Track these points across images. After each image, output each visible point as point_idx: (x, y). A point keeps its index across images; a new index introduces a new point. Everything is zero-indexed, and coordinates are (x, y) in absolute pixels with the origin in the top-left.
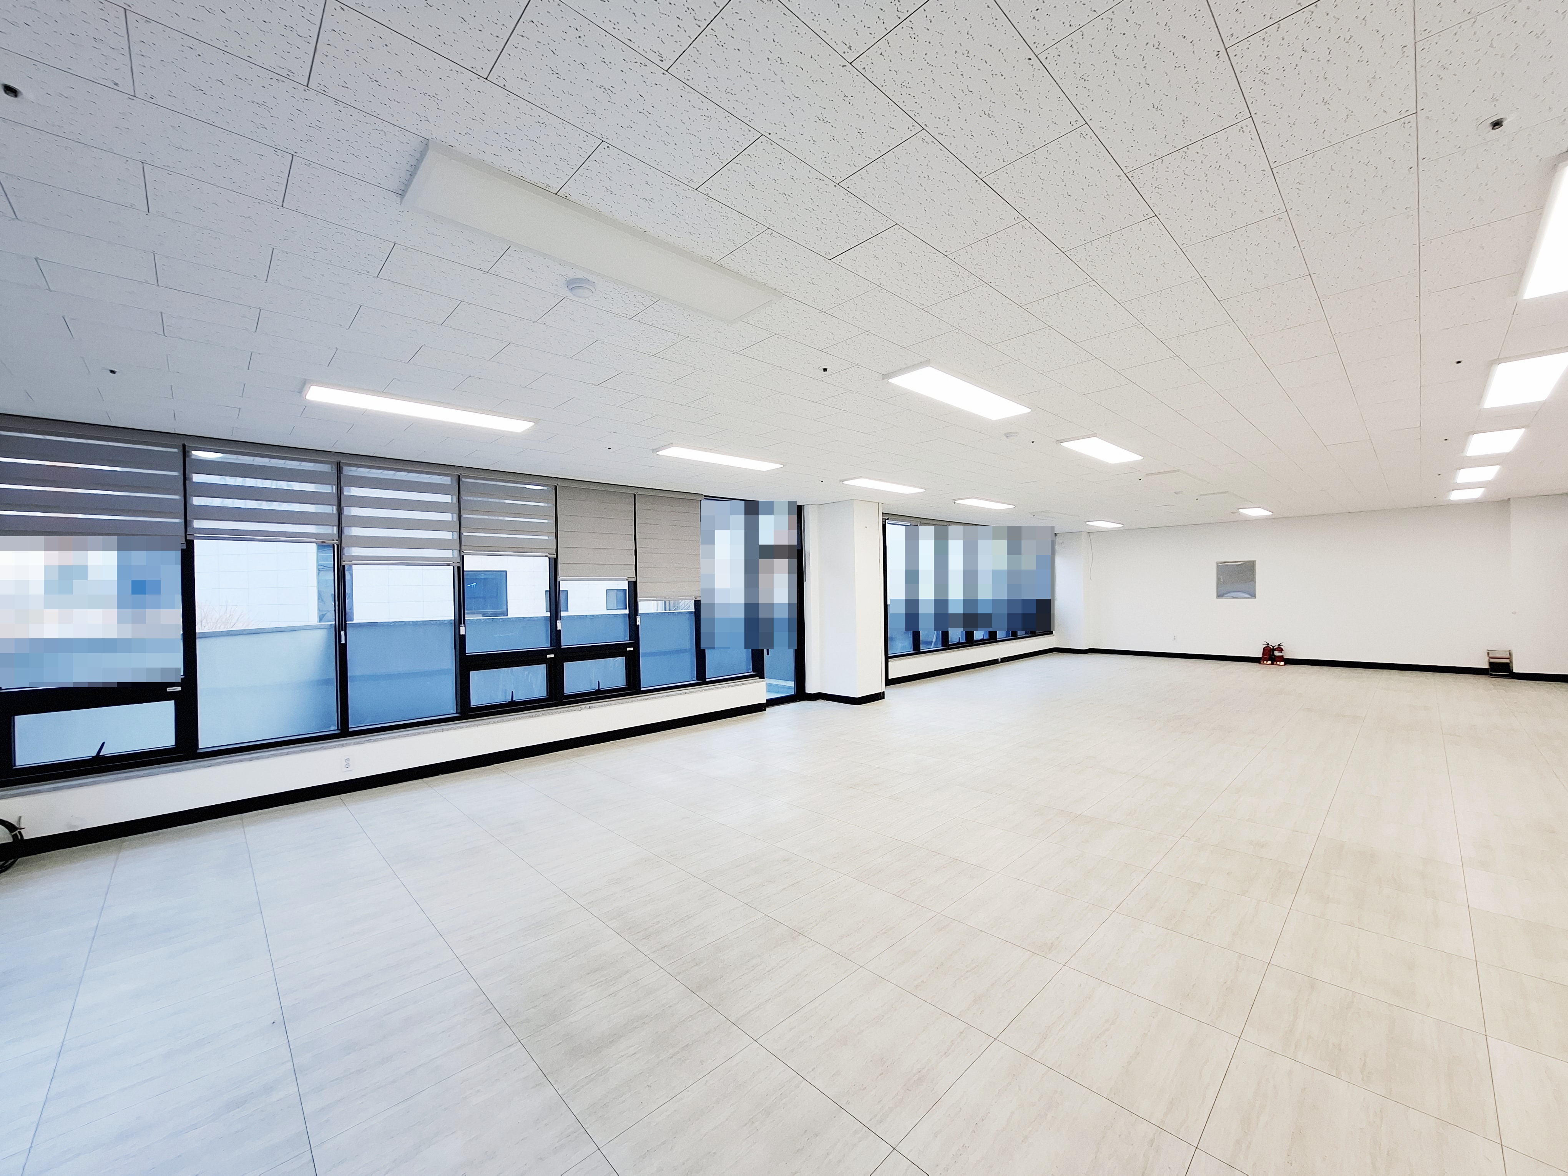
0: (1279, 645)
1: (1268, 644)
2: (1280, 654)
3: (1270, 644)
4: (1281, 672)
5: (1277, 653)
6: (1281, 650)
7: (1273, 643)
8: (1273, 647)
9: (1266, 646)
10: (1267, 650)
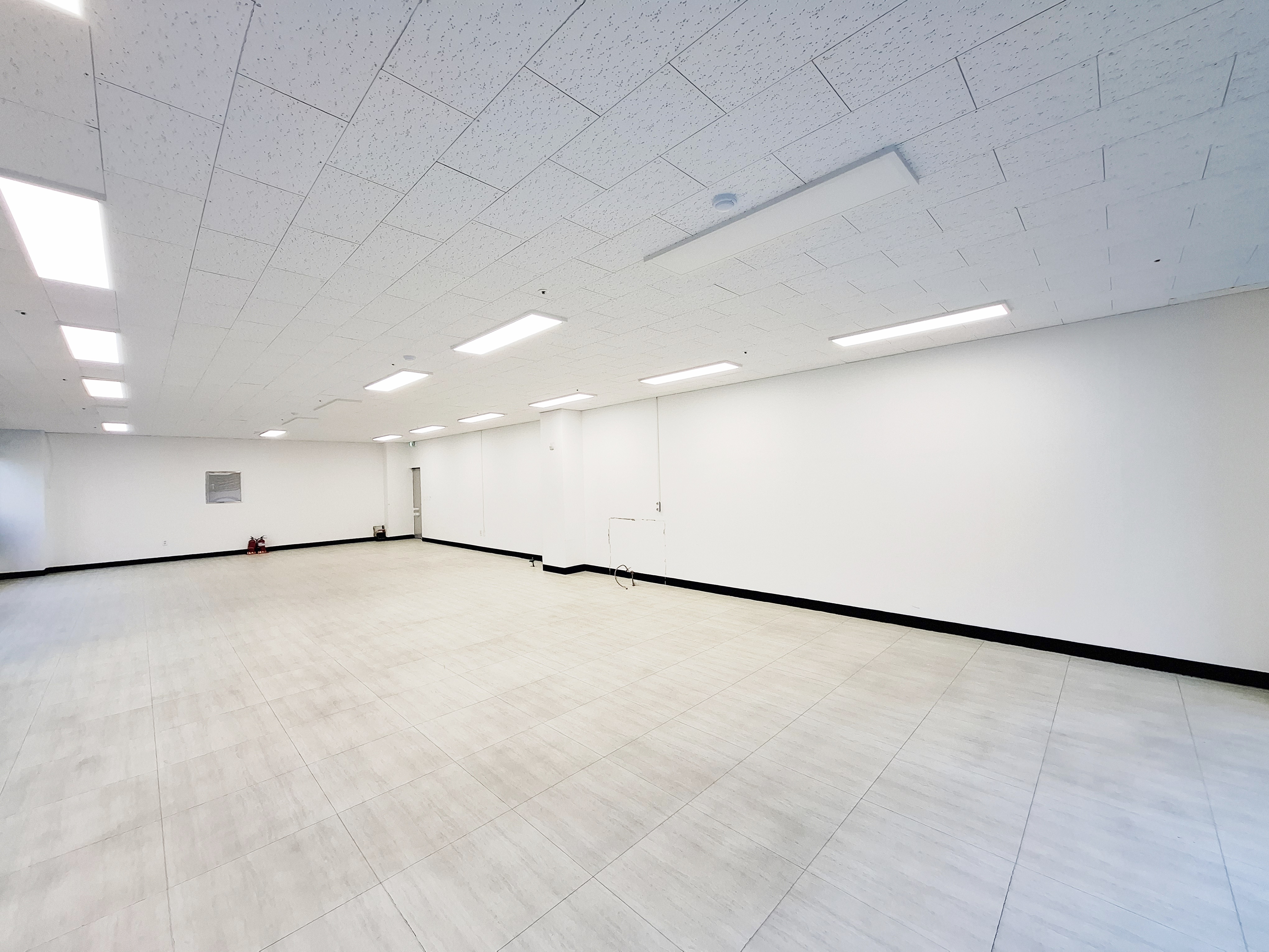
0: (262, 538)
1: (253, 538)
2: (263, 545)
3: (254, 538)
4: (262, 557)
5: (260, 544)
6: (263, 542)
7: (257, 537)
8: (257, 540)
9: (251, 539)
10: (252, 542)
